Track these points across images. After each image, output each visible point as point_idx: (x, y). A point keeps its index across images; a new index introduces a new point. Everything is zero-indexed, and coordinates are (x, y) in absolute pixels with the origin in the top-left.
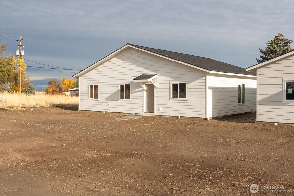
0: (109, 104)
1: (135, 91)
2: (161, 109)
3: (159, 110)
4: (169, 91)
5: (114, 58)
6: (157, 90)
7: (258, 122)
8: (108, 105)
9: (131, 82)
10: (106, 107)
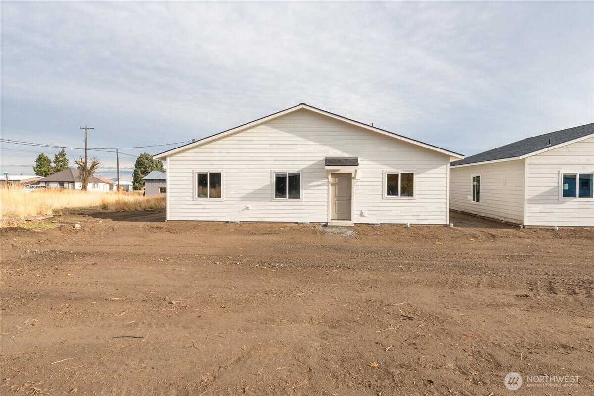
0: (250, 207)
1: (311, 184)
2: (366, 213)
3: (362, 214)
4: (382, 186)
5: (262, 126)
6: (359, 183)
7: (526, 227)
8: (248, 208)
9: (302, 170)
10: (243, 212)
